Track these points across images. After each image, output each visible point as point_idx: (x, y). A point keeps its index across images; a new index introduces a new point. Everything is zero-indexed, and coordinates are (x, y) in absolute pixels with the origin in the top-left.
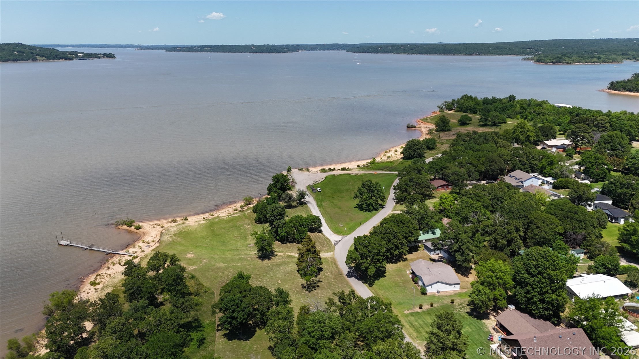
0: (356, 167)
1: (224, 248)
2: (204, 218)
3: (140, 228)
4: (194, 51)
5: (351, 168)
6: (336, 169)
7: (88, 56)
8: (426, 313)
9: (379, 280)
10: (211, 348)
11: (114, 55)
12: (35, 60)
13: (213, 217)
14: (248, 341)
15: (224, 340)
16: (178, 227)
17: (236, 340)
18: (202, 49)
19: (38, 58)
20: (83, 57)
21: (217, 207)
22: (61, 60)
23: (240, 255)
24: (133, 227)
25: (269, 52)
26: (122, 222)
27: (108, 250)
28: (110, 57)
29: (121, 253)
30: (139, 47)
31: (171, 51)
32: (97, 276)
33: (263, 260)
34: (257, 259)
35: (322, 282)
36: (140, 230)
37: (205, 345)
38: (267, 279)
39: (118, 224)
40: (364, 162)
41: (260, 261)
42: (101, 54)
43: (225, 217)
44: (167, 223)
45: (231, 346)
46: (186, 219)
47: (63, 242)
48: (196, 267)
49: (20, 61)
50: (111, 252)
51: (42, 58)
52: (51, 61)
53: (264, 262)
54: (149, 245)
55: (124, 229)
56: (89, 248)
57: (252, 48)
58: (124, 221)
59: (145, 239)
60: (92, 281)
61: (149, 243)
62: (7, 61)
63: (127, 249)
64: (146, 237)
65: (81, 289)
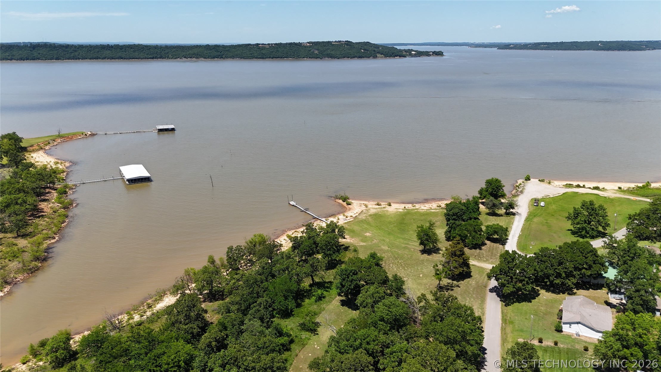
0: (617, 188)
1: (399, 236)
2: (405, 207)
3: (350, 204)
5: (608, 189)
6: (586, 187)
7: (420, 54)
8: (543, 348)
9: (520, 303)
10: (324, 306)
11: (443, 53)
12: (375, 57)
13: (414, 208)
14: (355, 311)
15: (339, 304)
16: (378, 209)
17: (346, 307)
18: (536, 46)
19: (378, 55)
20: (415, 55)
21: (426, 201)
22: (396, 57)
23: (408, 244)
24: (345, 203)
25: (619, 50)
26: (340, 196)
27: (315, 215)
28: (438, 55)
29: (323, 220)
30: (474, 45)
31: (502, 49)
32: (296, 231)
33: (423, 254)
34: (419, 252)
35: (459, 287)
36: (349, 206)
37: (321, 302)
38: (412, 270)
39: (337, 198)
40: (632, 185)
41: (420, 254)
42: (431, 52)
43: (423, 211)
44: (372, 205)
45: (340, 310)
46: (390, 205)
47: (292, 203)
48: (365, 244)
49: (364, 57)
50: (316, 217)
51: (381, 56)
52: (388, 58)
53: (423, 256)
54: (347, 218)
55: (339, 203)
56: (305, 211)
57: (598, 45)
58: (342, 196)
59: (346, 214)
60: (289, 234)
61: (347, 217)
62: (354, 57)
63: (329, 218)
64: (349, 212)
65: (279, 238)
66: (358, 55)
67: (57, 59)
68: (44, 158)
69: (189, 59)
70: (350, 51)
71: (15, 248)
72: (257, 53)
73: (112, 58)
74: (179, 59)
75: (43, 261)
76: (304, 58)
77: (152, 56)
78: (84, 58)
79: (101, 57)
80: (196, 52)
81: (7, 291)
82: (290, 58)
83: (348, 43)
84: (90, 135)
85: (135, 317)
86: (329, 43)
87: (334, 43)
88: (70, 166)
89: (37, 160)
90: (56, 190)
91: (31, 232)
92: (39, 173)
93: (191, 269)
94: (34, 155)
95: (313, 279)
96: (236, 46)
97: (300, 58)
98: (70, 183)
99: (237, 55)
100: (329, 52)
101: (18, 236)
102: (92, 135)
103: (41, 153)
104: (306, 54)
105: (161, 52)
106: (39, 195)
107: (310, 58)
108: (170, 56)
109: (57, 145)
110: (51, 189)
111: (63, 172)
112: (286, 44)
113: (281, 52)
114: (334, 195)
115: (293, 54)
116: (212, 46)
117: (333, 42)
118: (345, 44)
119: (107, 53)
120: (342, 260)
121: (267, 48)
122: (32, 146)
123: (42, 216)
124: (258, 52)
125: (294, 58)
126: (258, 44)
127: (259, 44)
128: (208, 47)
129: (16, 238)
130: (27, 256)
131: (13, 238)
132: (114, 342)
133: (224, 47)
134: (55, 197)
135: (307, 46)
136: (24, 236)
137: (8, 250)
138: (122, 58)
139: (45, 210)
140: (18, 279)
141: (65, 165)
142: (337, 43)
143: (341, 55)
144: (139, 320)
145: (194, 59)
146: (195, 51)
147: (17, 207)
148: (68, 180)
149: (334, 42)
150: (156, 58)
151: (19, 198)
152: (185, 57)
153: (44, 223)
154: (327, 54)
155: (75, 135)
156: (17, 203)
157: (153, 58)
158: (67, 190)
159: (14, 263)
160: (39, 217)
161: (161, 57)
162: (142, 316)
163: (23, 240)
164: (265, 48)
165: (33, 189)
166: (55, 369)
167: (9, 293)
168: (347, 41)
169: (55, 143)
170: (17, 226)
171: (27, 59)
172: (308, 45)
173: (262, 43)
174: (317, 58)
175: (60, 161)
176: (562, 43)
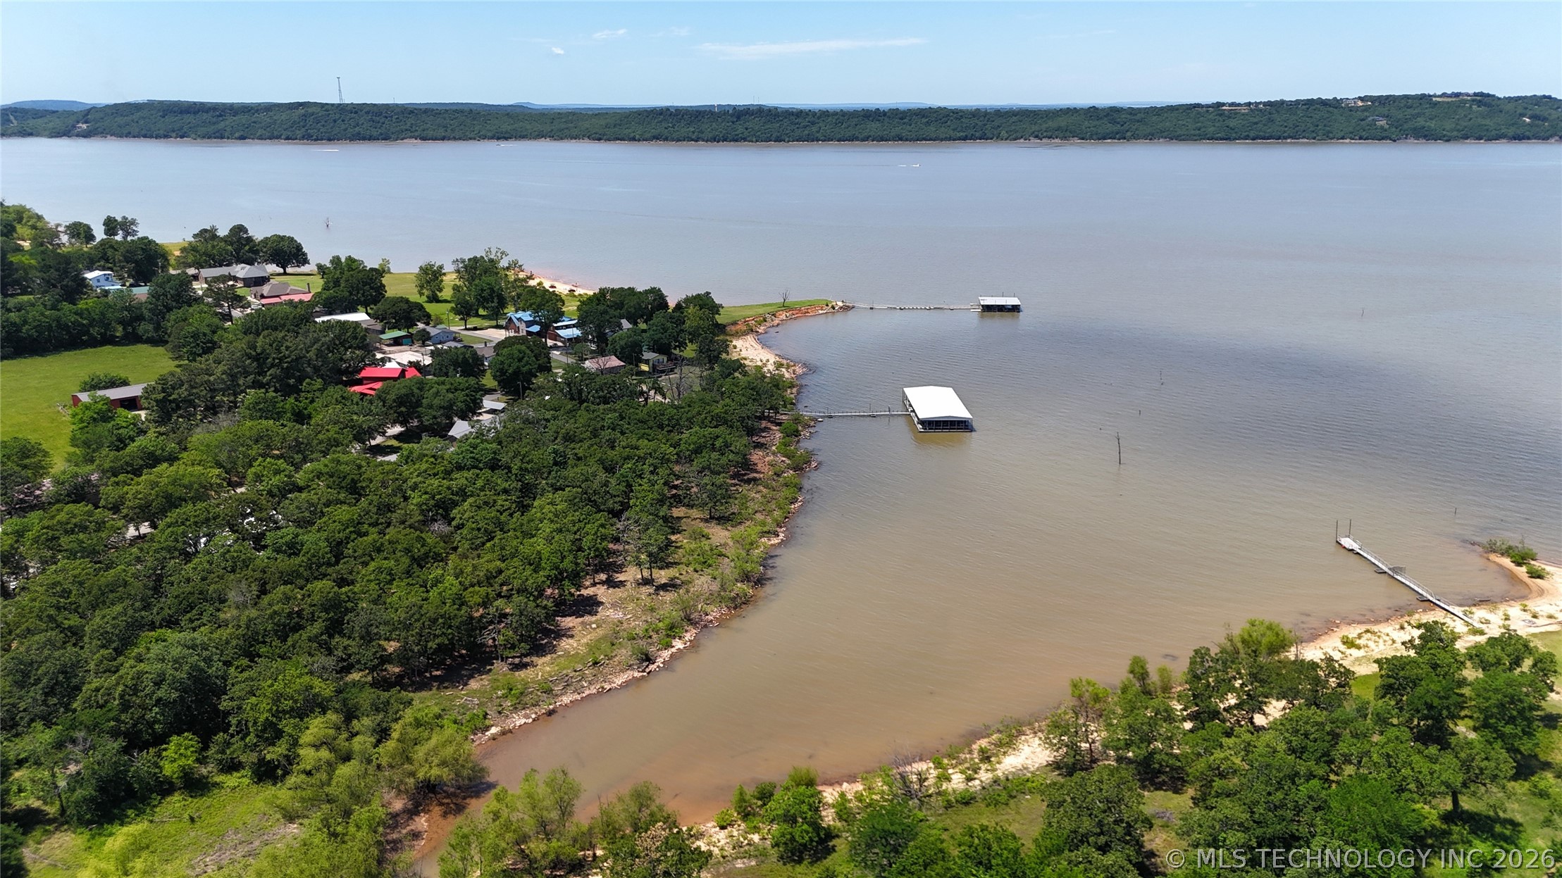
3: (1540, 577)
24: (1524, 569)
26: (1505, 547)
27: (1427, 592)
29: (1453, 610)
32: (1368, 631)
36: (1538, 581)
39: (1492, 549)
47: (1347, 542)
49: (1529, 139)
50: (1431, 599)
54: (1534, 620)
55: (1500, 566)
56: (1390, 572)
58: (1510, 548)
59: (1533, 605)
60: (1350, 636)
61: (1535, 616)
62: (1497, 138)
63: (1474, 609)
64: (1539, 601)
65: (1318, 641)
66: (1511, 132)
67: (778, 140)
68: (756, 352)
69: (1044, 140)
70: (1487, 122)
71: (705, 544)
72: (1213, 126)
73: (882, 139)
74: (1022, 140)
75: (756, 584)
76: (1343, 138)
77: (964, 134)
78: (827, 139)
79: (860, 137)
80: (1063, 124)
81: (690, 641)
82: (1304, 137)
83: (1483, 99)
84: (841, 308)
85: (953, 777)
86: (1424, 98)
87: (1438, 99)
88: (804, 374)
89: (744, 354)
90: (779, 424)
91: (733, 513)
92: (752, 386)
93: (1089, 683)
94: (738, 343)
95: (1455, 802)
96: (1162, 108)
97: (1331, 139)
98: (806, 414)
99: (1162, 132)
100: (1421, 122)
101: (712, 518)
102: (846, 309)
103: (750, 339)
104: (1351, 129)
105: (985, 125)
106: (751, 432)
107: (1360, 138)
108: (1004, 134)
109: (778, 325)
110: (769, 421)
111: (792, 386)
112: (1298, 102)
113: (1282, 123)
114: (1484, 540)
115: (1312, 129)
116: (1103, 110)
117: (1435, 96)
118: (1473, 101)
119: (873, 127)
120: (1542, 757)
121: (1243, 114)
122: (735, 323)
123: (755, 479)
124: (1217, 125)
125: (1314, 138)
126: (1219, 105)
127: (1224, 104)
128: (1093, 113)
129: (706, 521)
130: (728, 568)
131: (702, 519)
132: (932, 850)
133: (1132, 112)
134: (777, 442)
135: (1357, 109)
136: (723, 520)
137: (693, 546)
138: (901, 139)
139: (759, 467)
140: (710, 618)
141: (794, 371)
142: (1450, 100)
143: (1458, 130)
144: (962, 786)
145: (1056, 140)
146: (1062, 122)
147: (715, 455)
148: (800, 406)
149: (1439, 96)
150: (973, 138)
151: (717, 437)
152: (1036, 137)
153: (757, 496)
154: (1415, 129)
155: (812, 305)
156: (713, 448)
157: (965, 139)
158: (800, 428)
159: (703, 579)
160: (749, 481)
161: (984, 137)
162: (969, 779)
163: (719, 527)
164: (1236, 114)
165: (742, 420)
166: (785, 864)
167: (694, 646)
168: (1481, 94)
169: (776, 321)
170: (712, 496)
171: (725, 140)
172: (1360, 104)
173: (1230, 101)
174: (1383, 139)
175: (785, 362)
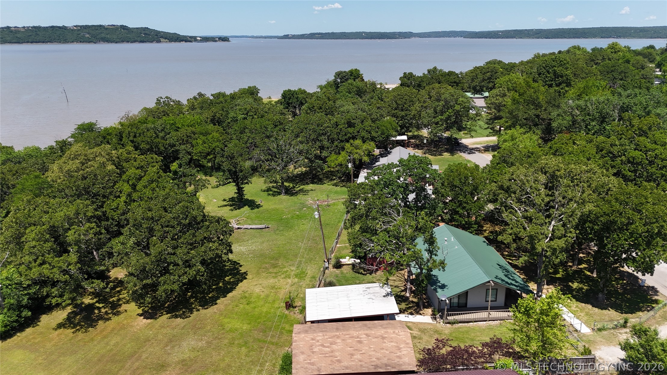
4: (305, 39)
7: (206, 40)
11: (228, 38)
12: (159, 41)
20: (201, 40)
22: (181, 42)
28: (225, 41)
31: (282, 38)
42: (217, 38)
51: (164, 40)
52: (173, 42)
57: (362, 35)
62: (135, 41)
66: (139, 39)
72: (9, 37)
76: (73, 42)
82: (55, 42)
86: (101, 26)
87: (107, 27)
97: (68, 42)
100: (103, 35)
104: (75, 38)
107: (81, 42)
112: (47, 27)
113: (43, 36)
115: (58, 38)
117: (105, 26)
118: (120, 28)
121: (23, 32)
124: (11, 36)
125: (60, 42)
126: (9, 27)
127: (11, 27)
135: (75, 30)
142: (112, 27)
143: (119, 39)
154: (102, 38)
164: (19, 31)
173: (14, 26)
174: (90, 42)
176: (333, 33)
